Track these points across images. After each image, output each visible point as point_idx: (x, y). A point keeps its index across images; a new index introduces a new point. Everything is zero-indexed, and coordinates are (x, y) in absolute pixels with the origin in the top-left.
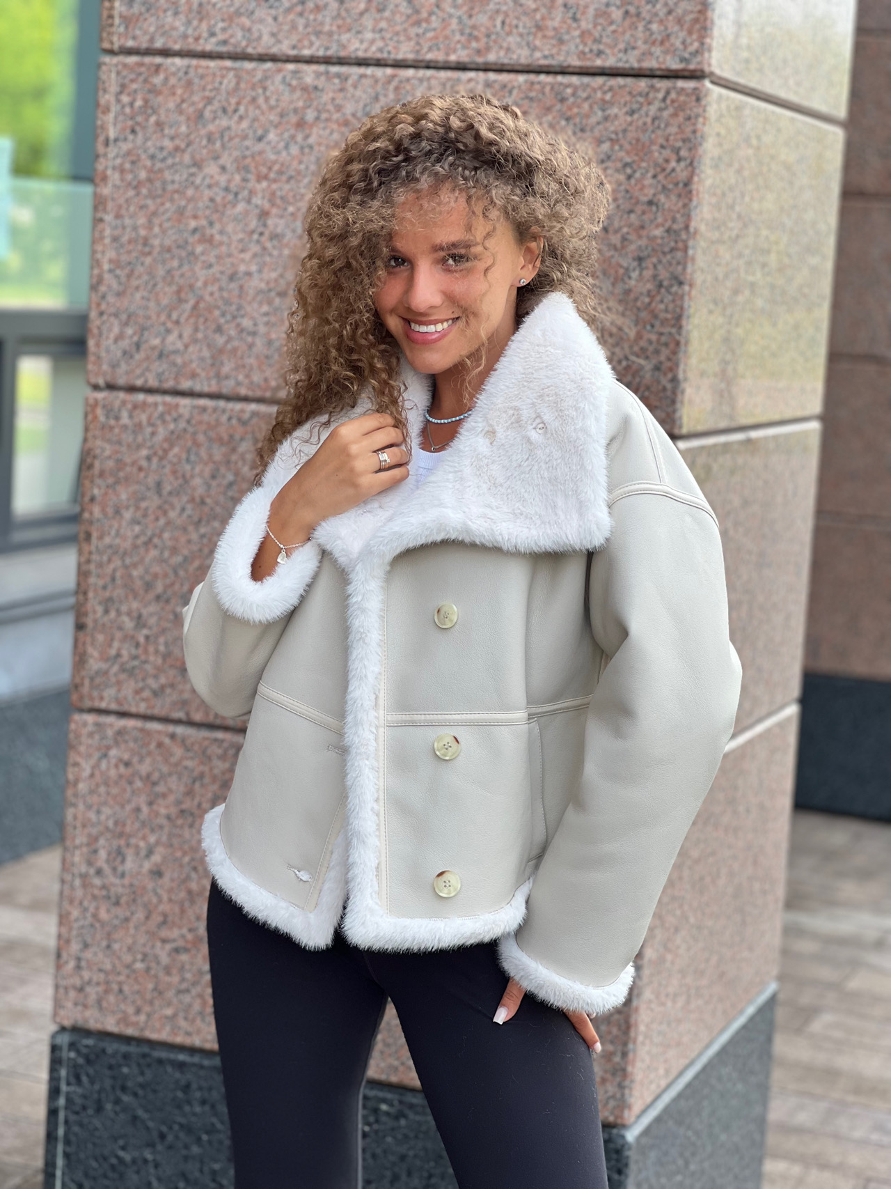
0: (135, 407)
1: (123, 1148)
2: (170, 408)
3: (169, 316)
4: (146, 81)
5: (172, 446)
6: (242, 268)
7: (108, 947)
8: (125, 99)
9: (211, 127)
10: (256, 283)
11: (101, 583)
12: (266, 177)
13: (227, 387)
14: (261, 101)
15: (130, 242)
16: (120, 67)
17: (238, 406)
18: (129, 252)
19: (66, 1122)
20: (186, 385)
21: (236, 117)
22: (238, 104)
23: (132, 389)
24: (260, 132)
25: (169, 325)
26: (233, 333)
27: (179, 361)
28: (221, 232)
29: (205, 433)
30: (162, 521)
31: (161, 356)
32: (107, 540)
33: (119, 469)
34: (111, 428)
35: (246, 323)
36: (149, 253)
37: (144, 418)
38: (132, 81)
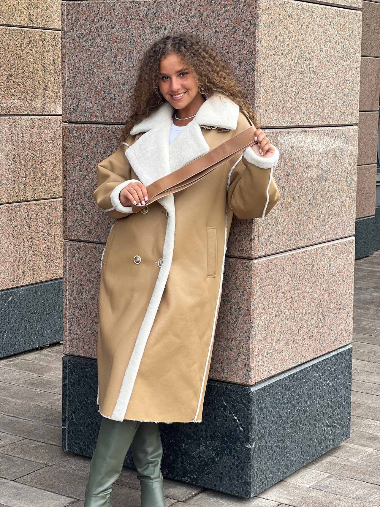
0: (78, 129)
1: (87, 398)
2: (90, 128)
3: (87, 95)
4: (76, 10)
5: (90, 142)
6: (110, 76)
7: (79, 325)
8: (69, 17)
9: (97, 25)
10: (115, 81)
11: (70, 193)
12: (116, 42)
13: (107, 120)
14: (113, 14)
15: (73, 69)
16: (67, 6)
17: (111, 126)
18: (74, 72)
19: (69, 389)
20: (94, 120)
21: (105, 21)
22: (105, 15)
23: (77, 123)
24: (113, 25)
25: (88, 98)
26: (108, 100)
27: (91, 111)
28: (102, 63)
29: (101, 137)
30: (89, 170)
31: (85, 110)
32: (71, 178)
33: (74, 152)
34: (71, 137)
35: (112, 96)
36: (80, 72)
37: (81, 132)
38: (71, 10)
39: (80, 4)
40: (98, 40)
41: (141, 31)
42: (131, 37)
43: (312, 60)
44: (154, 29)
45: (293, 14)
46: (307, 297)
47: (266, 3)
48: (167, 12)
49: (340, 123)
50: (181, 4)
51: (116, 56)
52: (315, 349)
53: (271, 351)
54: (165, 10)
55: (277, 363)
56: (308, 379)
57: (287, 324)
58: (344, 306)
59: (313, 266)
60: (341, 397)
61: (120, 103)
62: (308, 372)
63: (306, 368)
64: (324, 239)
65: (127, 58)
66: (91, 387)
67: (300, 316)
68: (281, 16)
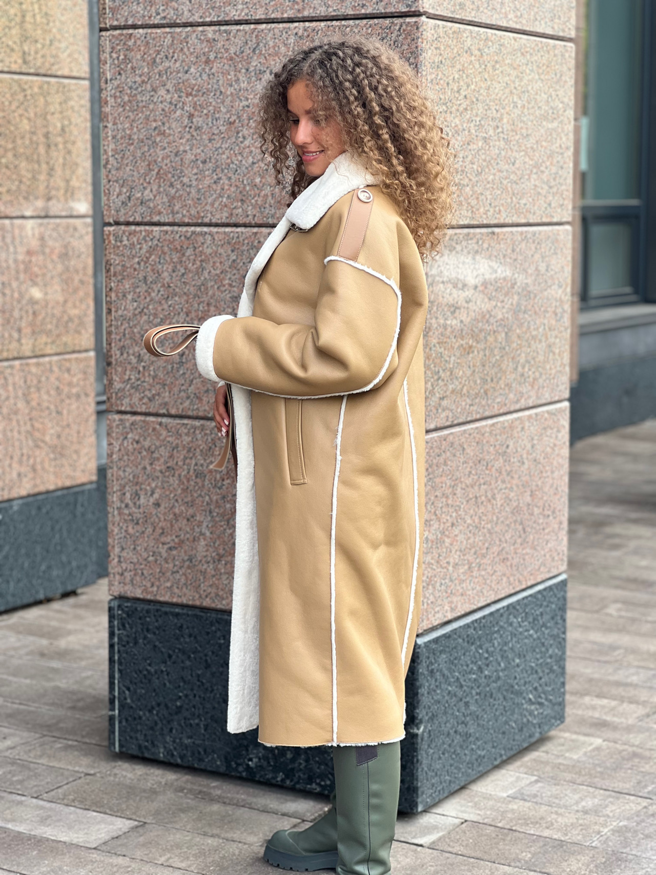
39: (131, 34)
40: (162, 92)
41: (231, 76)
42: (215, 86)
43: (501, 119)
44: (253, 74)
45: (473, 48)
46: (498, 497)
47: (433, 32)
48: (274, 47)
49: (545, 220)
50: (296, 34)
51: (191, 116)
52: (512, 579)
53: (447, 581)
54: (271, 44)
55: (455, 599)
56: (502, 627)
57: (469, 538)
58: (554, 512)
59: (508, 447)
60: (551, 657)
61: (199, 191)
62: (502, 615)
63: (498, 610)
64: (522, 403)
65: (210, 120)
66: (155, 646)
67: (489, 526)
68: (455, 51)
